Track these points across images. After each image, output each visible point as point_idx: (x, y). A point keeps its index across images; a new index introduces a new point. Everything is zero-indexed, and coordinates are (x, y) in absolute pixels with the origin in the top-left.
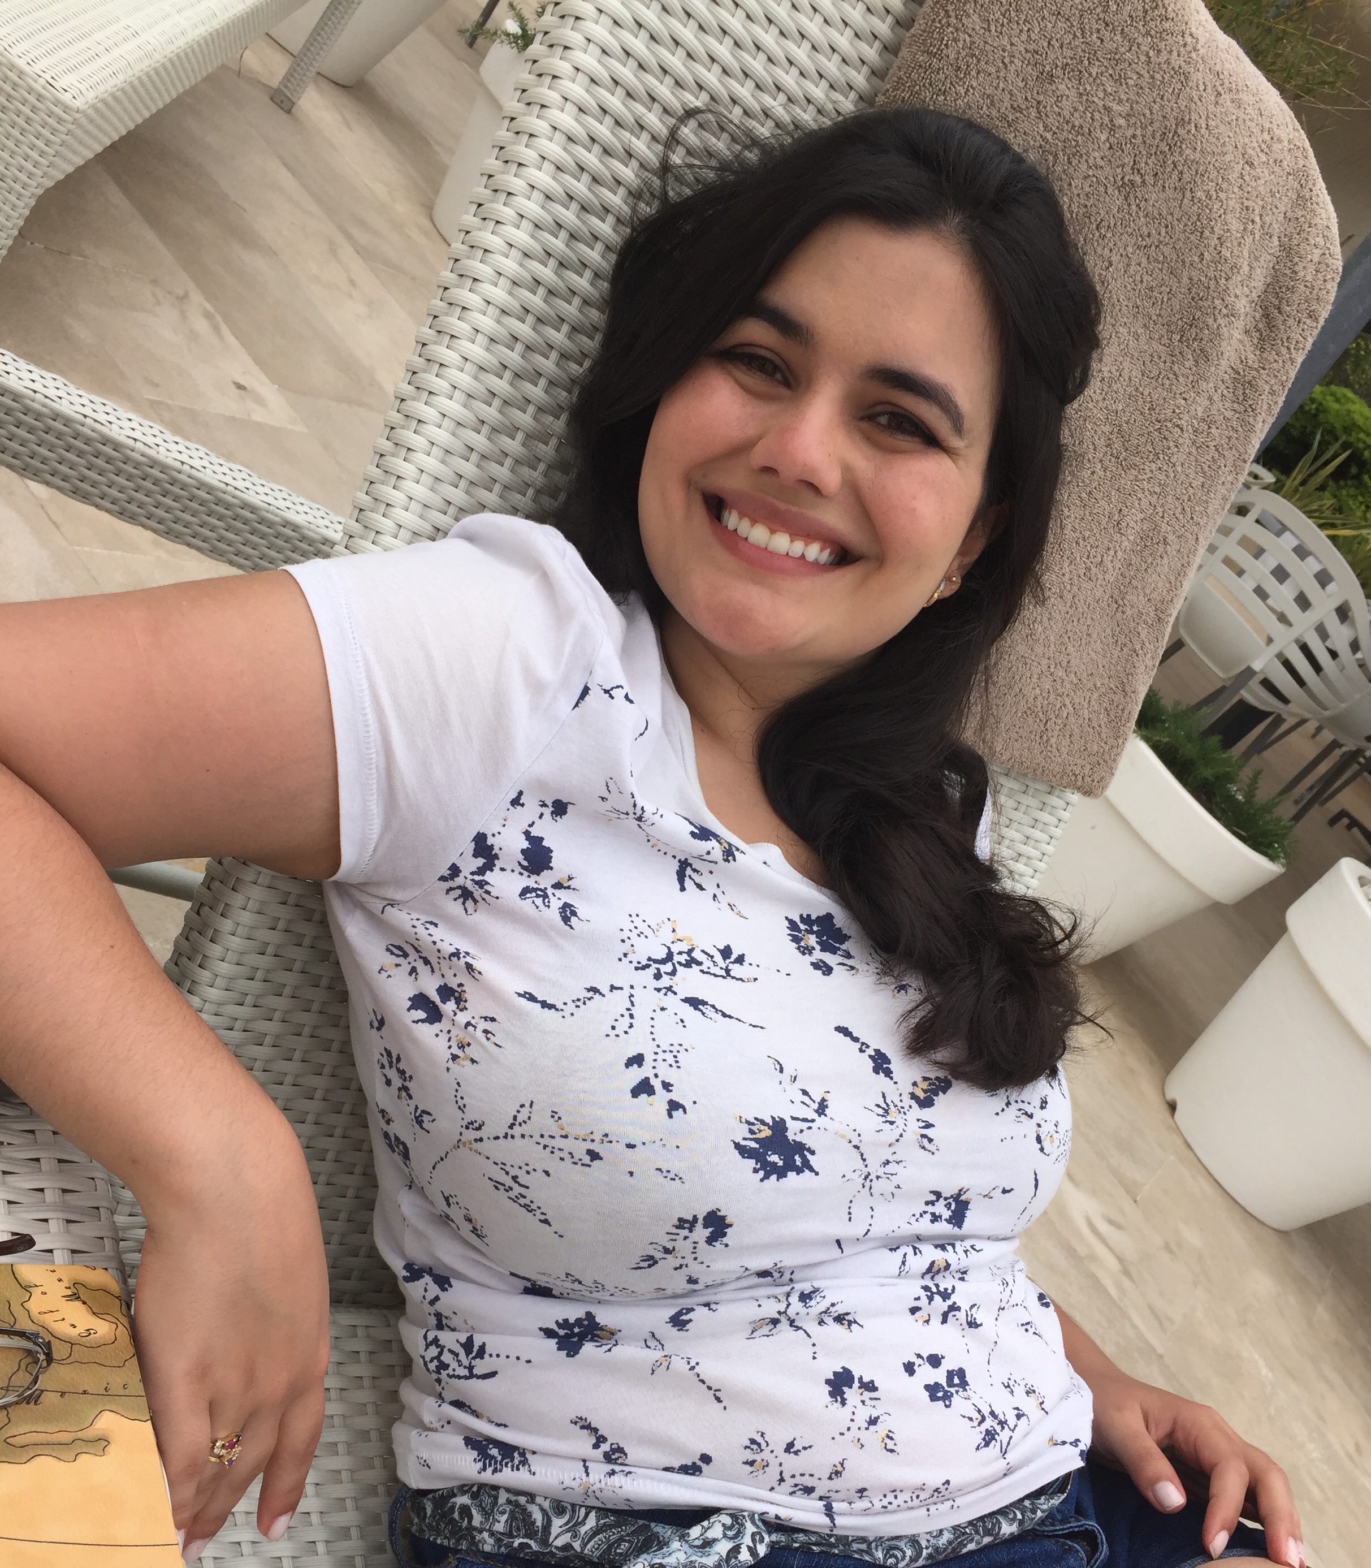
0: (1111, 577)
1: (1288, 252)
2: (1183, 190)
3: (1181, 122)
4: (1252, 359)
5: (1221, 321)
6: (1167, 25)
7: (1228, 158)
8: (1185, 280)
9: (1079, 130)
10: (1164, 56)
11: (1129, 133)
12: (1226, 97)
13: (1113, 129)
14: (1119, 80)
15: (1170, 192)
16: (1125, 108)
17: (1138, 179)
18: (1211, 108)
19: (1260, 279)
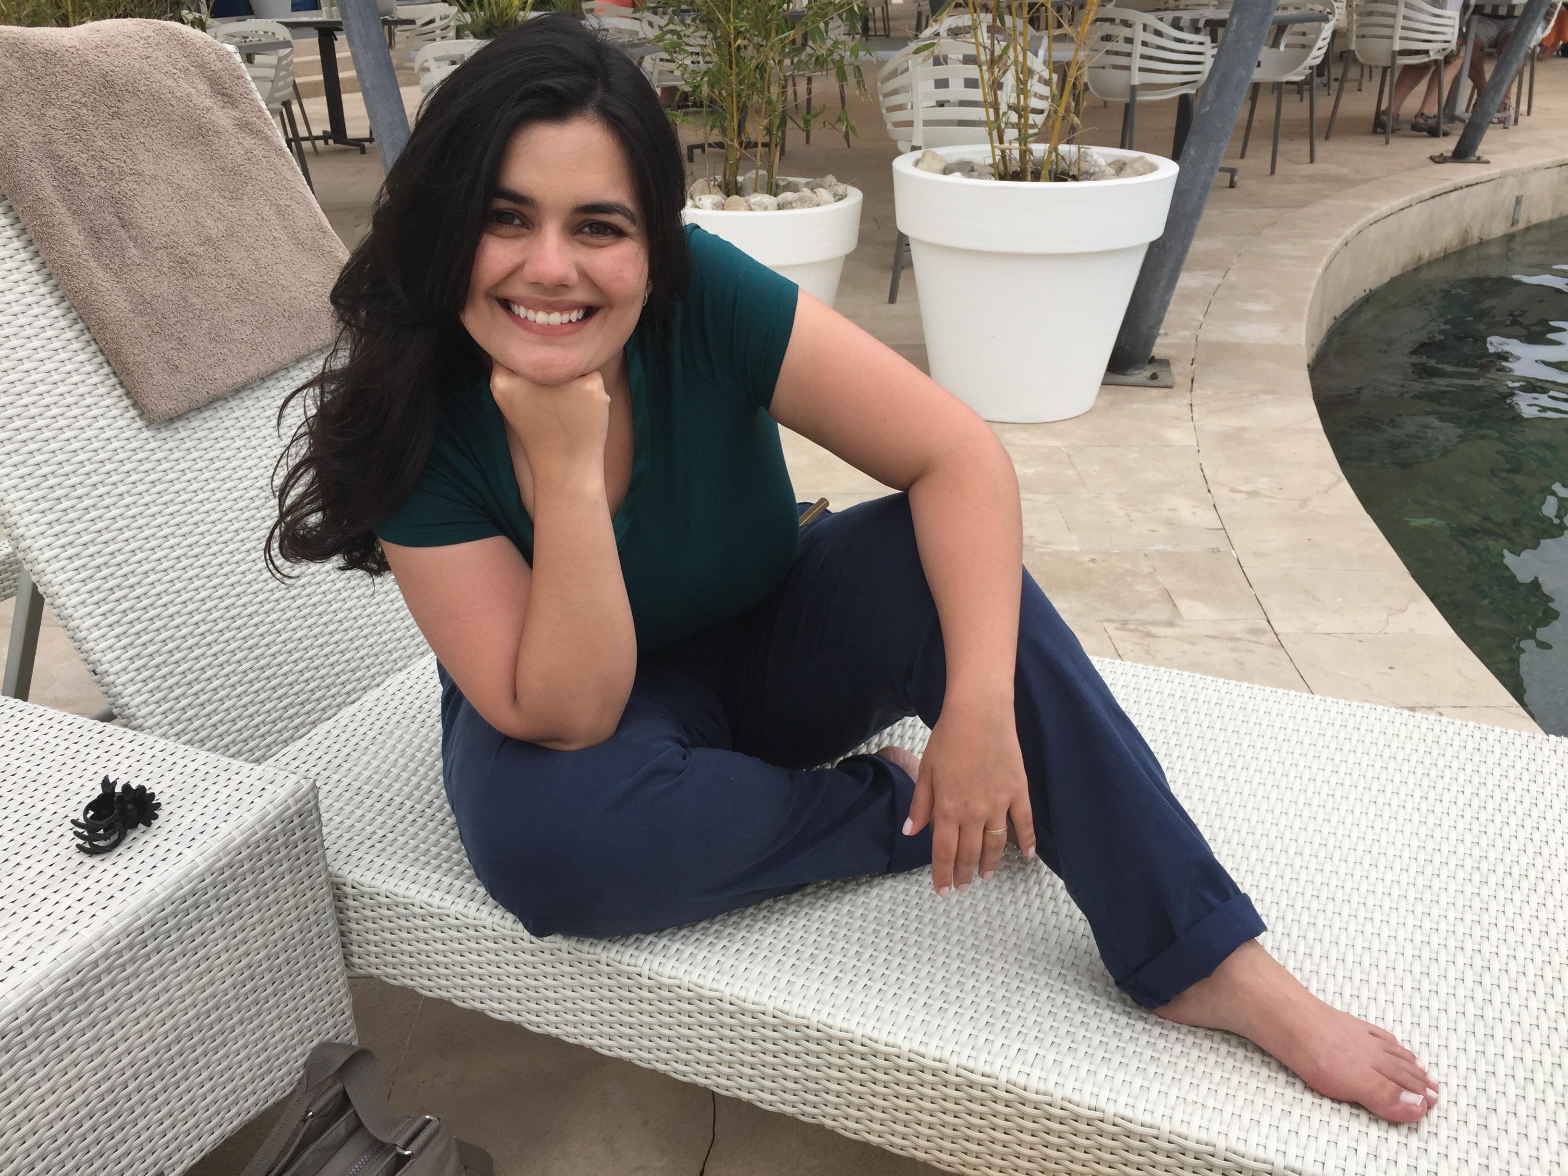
0: (285, 238)
1: (202, 67)
2: (135, 94)
3: (104, 76)
4: (237, 114)
5: (209, 115)
6: (58, 55)
7: (137, 66)
8: (177, 118)
9: (73, 119)
10: (70, 65)
11: (92, 99)
12: (110, 50)
13: (85, 105)
14: (66, 88)
15: (132, 100)
16: (80, 95)
17: (115, 109)
18: (109, 59)
19: (203, 87)
